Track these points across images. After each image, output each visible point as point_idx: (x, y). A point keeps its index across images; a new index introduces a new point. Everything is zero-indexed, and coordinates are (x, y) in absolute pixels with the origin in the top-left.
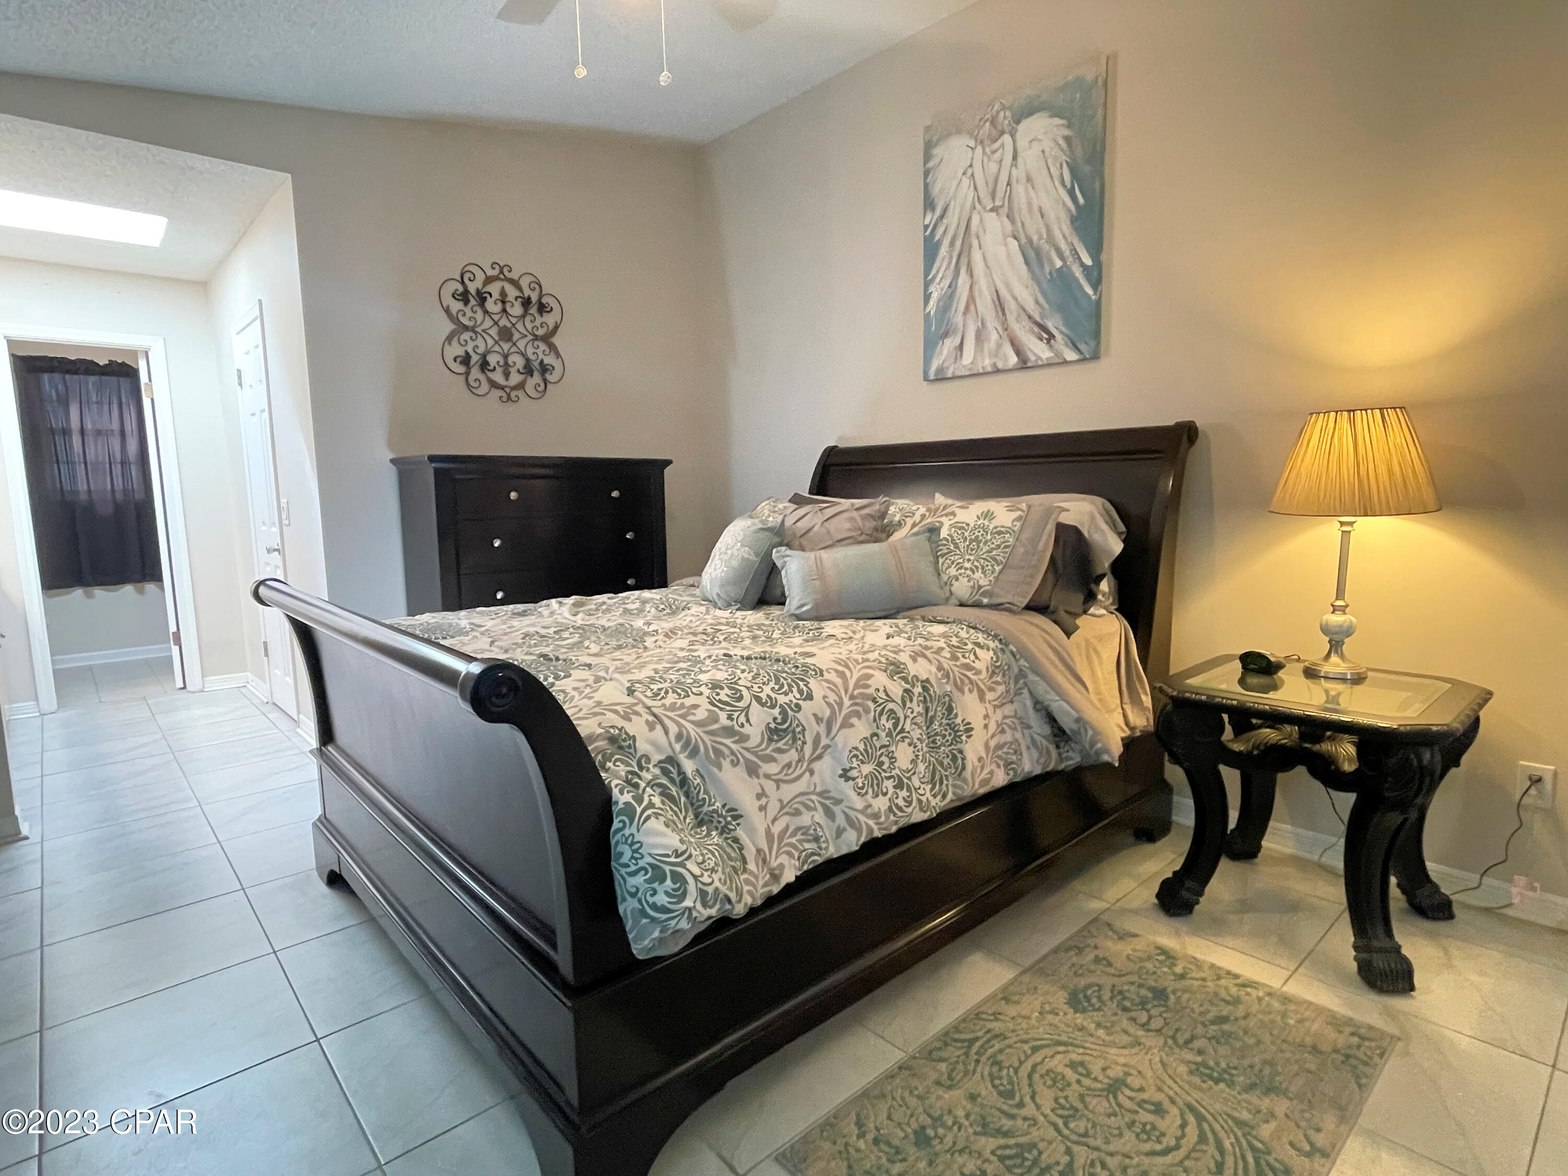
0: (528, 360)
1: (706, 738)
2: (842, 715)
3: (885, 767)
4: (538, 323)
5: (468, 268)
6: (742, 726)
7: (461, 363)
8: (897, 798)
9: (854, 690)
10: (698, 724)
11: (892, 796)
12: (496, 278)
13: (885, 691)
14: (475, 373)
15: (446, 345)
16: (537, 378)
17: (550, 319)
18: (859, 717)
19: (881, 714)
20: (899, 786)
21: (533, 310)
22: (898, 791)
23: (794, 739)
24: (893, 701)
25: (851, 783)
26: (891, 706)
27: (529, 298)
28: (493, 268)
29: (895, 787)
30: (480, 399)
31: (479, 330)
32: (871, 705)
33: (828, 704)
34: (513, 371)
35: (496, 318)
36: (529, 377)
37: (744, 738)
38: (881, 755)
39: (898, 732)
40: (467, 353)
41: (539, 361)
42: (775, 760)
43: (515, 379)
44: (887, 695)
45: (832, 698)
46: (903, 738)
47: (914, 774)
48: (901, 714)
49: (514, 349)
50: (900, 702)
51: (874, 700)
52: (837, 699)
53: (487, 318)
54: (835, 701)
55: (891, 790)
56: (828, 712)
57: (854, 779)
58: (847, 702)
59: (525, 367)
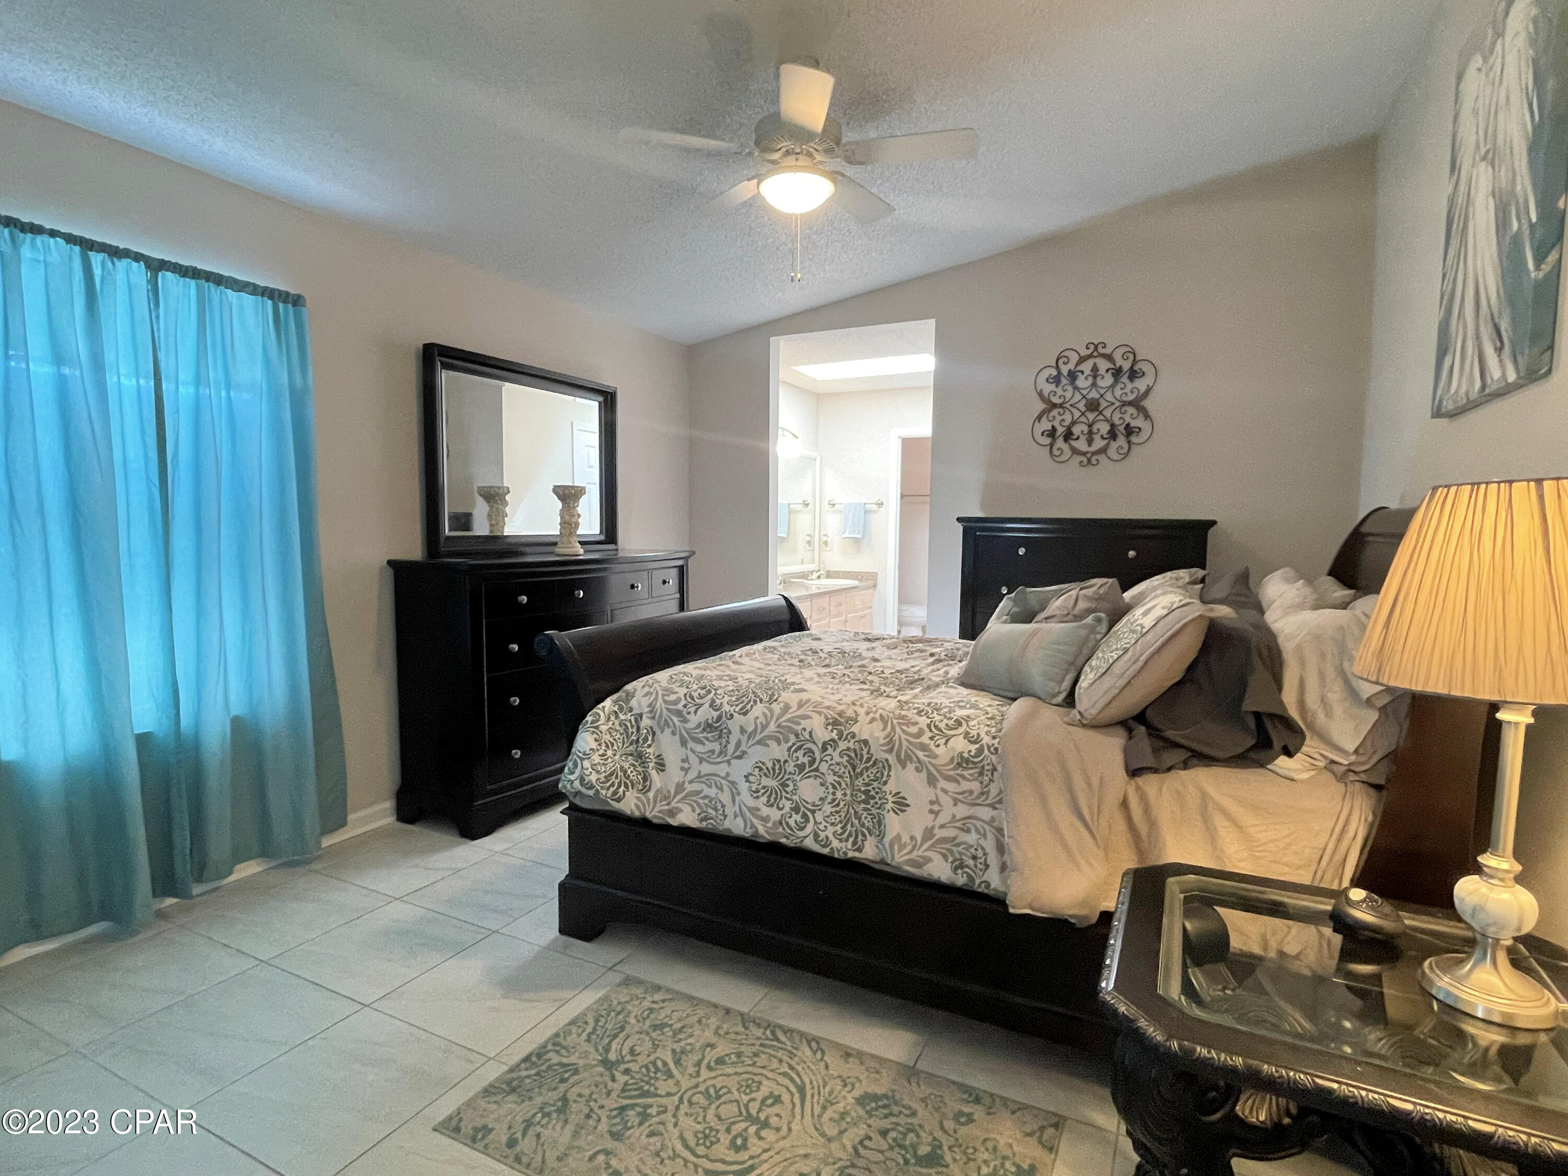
0: (1113, 426)
1: (665, 711)
2: (762, 735)
3: (788, 789)
4: (1128, 390)
5: (1063, 354)
6: (689, 713)
7: (1048, 436)
8: (790, 817)
9: (785, 721)
10: (665, 702)
11: (786, 814)
12: (1090, 356)
13: (810, 733)
14: (1060, 443)
15: (1036, 423)
16: (1121, 441)
17: (1141, 385)
18: (779, 744)
19: (800, 748)
20: (796, 809)
21: (1125, 379)
22: (793, 813)
23: (720, 737)
24: (814, 743)
25: (748, 784)
26: (810, 745)
27: (1120, 367)
28: (1087, 348)
29: (791, 808)
30: (1062, 465)
31: (1067, 405)
32: (792, 738)
33: (755, 722)
34: (1097, 438)
35: (1084, 392)
36: (1112, 442)
37: (686, 721)
38: (789, 779)
39: (809, 768)
40: (1053, 426)
41: (1124, 425)
42: (704, 744)
43: (1098, 444)
44: (811, 736)
45: (762, 719)
46: (817, 776)
47: (820, 810)
48: (818, 756)
49: (1101, 417)
50: (820, 746)
51: (797, 736)
52: (764, 722)
53: (1077, 394)
54: (761, 723)
55: (787, 809)
56: (750, 729)
57: (750, 782)
58: (772, 727)
59: (1109, 432)
